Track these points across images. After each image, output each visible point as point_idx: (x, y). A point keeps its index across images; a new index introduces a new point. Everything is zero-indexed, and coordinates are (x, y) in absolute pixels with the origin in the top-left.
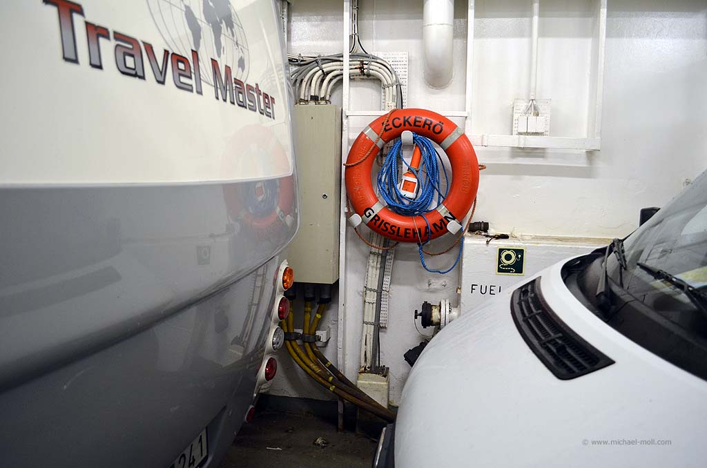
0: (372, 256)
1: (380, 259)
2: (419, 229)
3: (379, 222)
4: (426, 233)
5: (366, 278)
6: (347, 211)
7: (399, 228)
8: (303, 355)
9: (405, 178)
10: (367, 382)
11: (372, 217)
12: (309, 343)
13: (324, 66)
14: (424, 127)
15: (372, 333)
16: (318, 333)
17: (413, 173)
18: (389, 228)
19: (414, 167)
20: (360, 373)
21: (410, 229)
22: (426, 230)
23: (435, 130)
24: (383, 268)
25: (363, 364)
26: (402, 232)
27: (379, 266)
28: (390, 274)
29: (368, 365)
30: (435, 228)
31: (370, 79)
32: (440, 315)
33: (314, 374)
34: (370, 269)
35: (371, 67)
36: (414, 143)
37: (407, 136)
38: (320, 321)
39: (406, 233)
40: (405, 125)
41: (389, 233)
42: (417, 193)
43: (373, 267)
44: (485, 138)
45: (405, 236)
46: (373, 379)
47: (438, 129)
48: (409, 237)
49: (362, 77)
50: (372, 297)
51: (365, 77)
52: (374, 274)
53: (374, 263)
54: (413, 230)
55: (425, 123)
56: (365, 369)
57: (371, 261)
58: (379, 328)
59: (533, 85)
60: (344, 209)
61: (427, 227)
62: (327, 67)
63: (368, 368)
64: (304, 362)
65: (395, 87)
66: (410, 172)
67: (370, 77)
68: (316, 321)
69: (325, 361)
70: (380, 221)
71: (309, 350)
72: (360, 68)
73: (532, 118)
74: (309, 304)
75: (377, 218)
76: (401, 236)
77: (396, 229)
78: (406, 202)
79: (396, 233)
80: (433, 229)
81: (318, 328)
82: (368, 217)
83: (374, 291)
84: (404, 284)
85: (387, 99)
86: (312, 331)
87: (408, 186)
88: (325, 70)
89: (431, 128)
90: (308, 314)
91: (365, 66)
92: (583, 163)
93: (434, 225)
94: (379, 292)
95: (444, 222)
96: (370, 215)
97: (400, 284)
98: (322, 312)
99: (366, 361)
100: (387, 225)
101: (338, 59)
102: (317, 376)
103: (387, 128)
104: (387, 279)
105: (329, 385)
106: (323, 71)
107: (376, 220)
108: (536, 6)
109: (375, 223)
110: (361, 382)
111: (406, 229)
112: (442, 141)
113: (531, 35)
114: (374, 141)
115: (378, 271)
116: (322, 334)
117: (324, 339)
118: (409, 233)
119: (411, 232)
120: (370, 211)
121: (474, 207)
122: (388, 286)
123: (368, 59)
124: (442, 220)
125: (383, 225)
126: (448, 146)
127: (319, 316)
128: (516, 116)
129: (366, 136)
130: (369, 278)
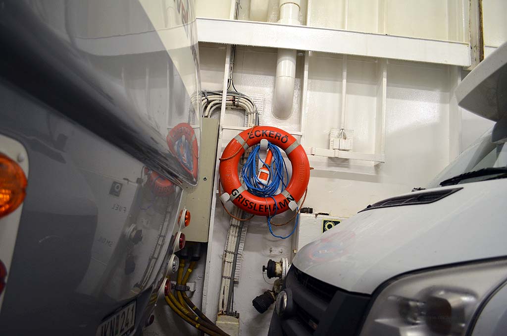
0: (232, 227)
1: (238, 230)
2: (270, 206)
3: (241, 200)
4: (274, 209)
5: (226, 244)
6: (217, 192)
7: (256, 204)
8: (175, 301)
9: (260, 171)
10: (224, 322)
11: (237, 196)
12: (181, 291)
13: (208, 97)
14: (275, 138)
15: (229, 286)
16: (188, 284)
17: (267, 168)
18: (249, 204)
19: (267, 164)
20: (219, 315)
21: (263, 206)
22: (274, 207)
23: (283, 140)
24: (239, 236)
25: (221, 308)
26: (257, 207)
27: (237, 235)
28: (244, 242)
29: (225, 309)
30: (281, 206)
31: (238, 109)
32: (282, 268)
33: (184, 315)
34: (230, 237)
35: (240, 100)
36: (268, 148)
37: (264, 142)
38: (190, 274)
39: (260, 208)
40: (263, 136)
41: (248, 207)
42: (269, 181)
43: (232, 235)
44: (314, 149)
45: (260, 211)
46: (228, 320)
47: (285, 139)
48: (262, 211)
49: (232, 107)
50: (230, 258)
51: (235, 107)
52: (233, 240)
53: (233, 232)
54: (265, 206)
55: (276, 136)
56: (222, 312)
57: (231, 231)
58: (234, 283)
59: (343, 121)
60: (216, 191)
61: (275, 205)
62: (210, 98)
63: (225, 312)
64: (176, 306)
65: (255, 114)
66: (265, 166)
67: (239, 108)
68: (188, 274)
69: (192, 306)
70: (243, 198)
71: (180, 296)
72: (232, 101)
73: (342, 140)
74: (183, 261)
75: (240, 197)
76: (257, 210)
77: (253, 205)
78: (261, 187)
79: (253, 208)
80: (279, 207)
81: (188, 281)
82: (234, 195)
83: (232, 253)
84: (253, 251)
85: (249, 121)
86: (183, 283)
87: (263, 175)
88: (209, 99)
89: (280, 139)
90: (182, 269)
91: (236, 100)
92: (372, 173)
93: (280, 203)
94: (236, 254)
95: (287, 201)
96: (236, 194)
97: (250, 251)
98: (194, 268)
99: (223, 307)
100: (247, 202)
101: (219, 93)
102: (186, 317)
103: (251, 137)
104: (241, 246)
105: (195, 323)
106: (208, 100)
107: (240, 198)
108: (345, 74)
109: (239, 200)
110: (219, 322)
111: (260, 205)
112: (286, 148)
113: (341, 92)
114: (241, 144)
115: (236, 239)
116: (190, 285)
117: (192, 290)
118: (262, 208)
119: (264, 207)
120: (236, 191)
121: (306, 194)
122: (242, 251)
123: (238, 95)
124: (285, 200)
125: (244, 201)
126: (290, 152)
127: (190, 270)
128: (332, 139)
129: (236, 141)
130: (229, 244)
